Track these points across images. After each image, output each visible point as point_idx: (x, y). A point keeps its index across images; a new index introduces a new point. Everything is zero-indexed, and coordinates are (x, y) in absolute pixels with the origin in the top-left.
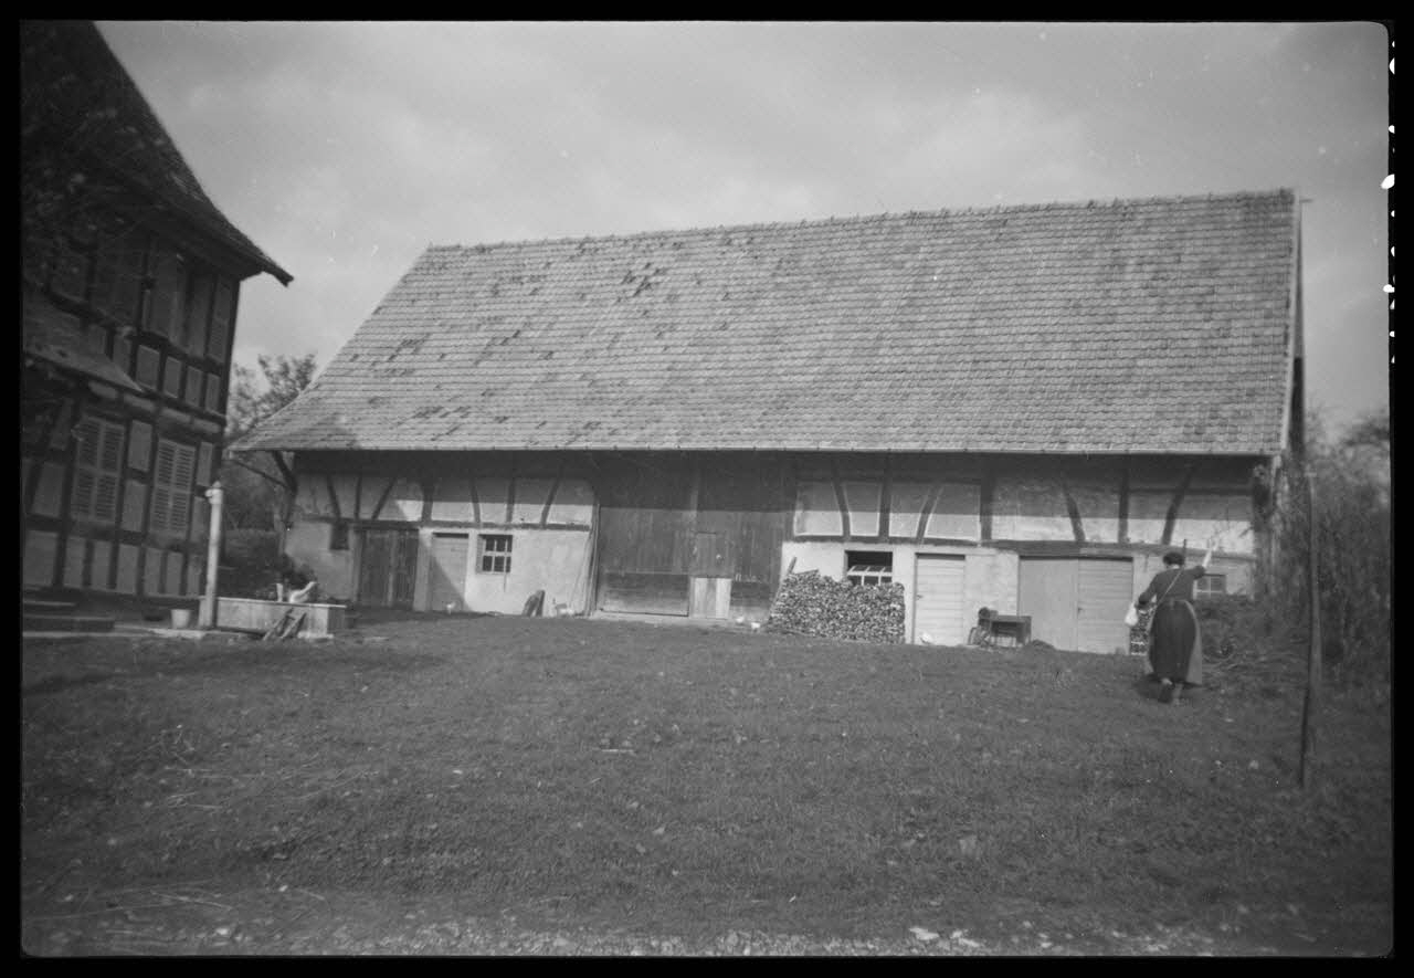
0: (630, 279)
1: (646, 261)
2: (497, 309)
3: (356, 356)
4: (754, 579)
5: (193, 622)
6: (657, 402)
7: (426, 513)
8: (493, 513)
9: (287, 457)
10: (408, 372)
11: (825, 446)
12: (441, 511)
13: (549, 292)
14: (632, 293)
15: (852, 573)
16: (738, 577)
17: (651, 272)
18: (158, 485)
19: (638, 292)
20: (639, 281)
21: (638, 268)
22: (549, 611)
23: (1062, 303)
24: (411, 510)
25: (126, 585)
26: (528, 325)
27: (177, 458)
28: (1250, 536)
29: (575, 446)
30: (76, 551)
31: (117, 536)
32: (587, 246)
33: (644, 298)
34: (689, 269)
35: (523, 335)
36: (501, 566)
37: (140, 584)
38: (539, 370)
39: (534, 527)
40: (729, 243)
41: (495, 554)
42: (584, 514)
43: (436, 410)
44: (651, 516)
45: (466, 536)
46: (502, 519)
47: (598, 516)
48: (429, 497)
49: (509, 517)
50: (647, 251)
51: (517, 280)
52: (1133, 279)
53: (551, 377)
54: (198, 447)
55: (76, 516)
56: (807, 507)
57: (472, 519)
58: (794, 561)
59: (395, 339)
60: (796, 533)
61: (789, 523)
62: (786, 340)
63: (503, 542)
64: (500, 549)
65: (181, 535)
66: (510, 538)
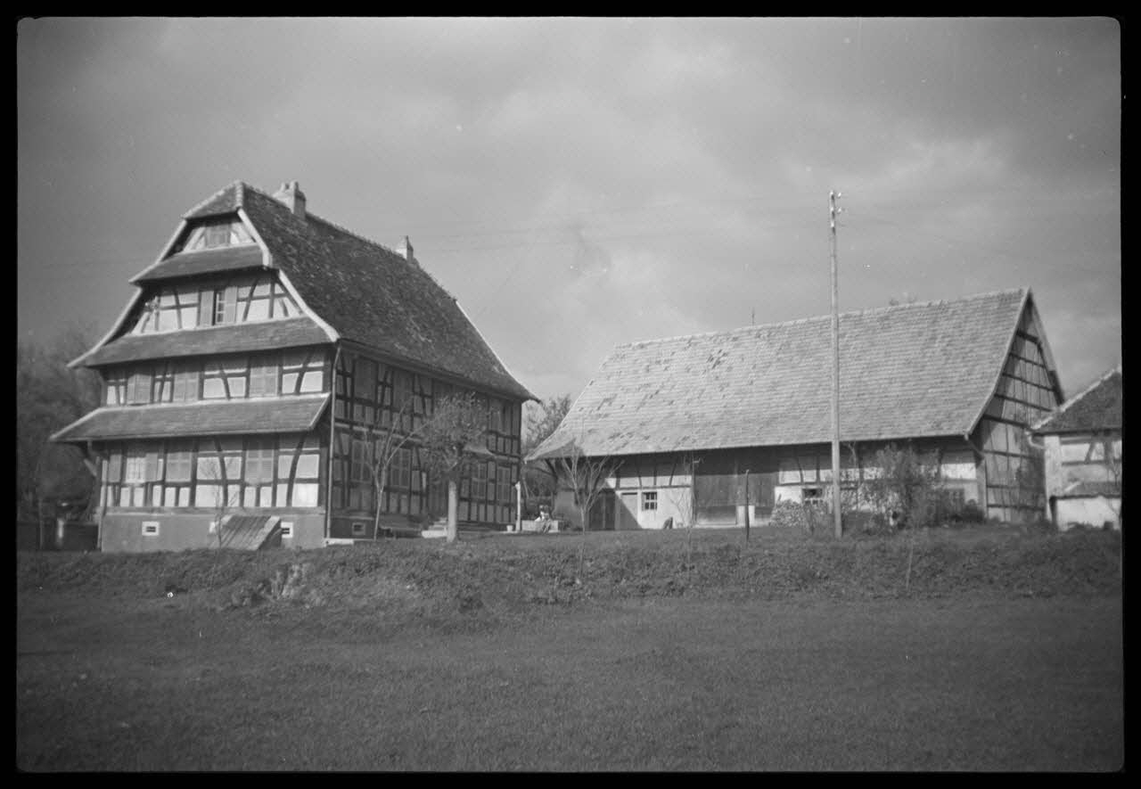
0: (711, 359)
1: (719, 349)
2: (648, 379)
3: (582, 408)
4: (764, 505)
5: (514, 529)
6: (716, 425)
7: (618, 484)
8: (647, 481)
9: (553, 462)
10: (606, 416)
11: (782, 443)
12: (625, 482)
13: (674, 368)
14: (710, 367)
15: (806, 499)
16: (758, 504)
17: (721, 354)
18: (498, 483)
19: (714, 366)
20: (714, 361)
21: (715, 354)
22: (674, 526)
23: (903, 361)
24: (612, 482)
25: (490, 519)
26: (662, 387)
27: (504, 473)
28: (974, 470)
29: (677, 449)
30: (474, 508)
31: (486, 502)
32: (692, 341)
33: (717, 370)
34: (739, 351)
35: (661, 392)
36: (653, 506)
37: (495, 519)
38: (667, 410)
39: (665, 487)
40: (759, 337)
41: (650, 501)
42: (688, 479)
43: (618, 435)
44: (718, 478)
45: (636, 494)
46: (651, 484)
47: (694, 480)
48: (618, 475)
49: (655, 484)
50: (721, 343)
51: (658, 362)
52: (938, 346)
53: (672, 414)
54: (511, 468)
55: (473, 496)
56: (784, 470)
57: (638, 485)
58: (780, 496)
59: (601, 398)
60: (781, 482)
61: (778, 478)
62: (778, 388)
63: (652, 495)
64: (653, 498)
65: (508, 501)
66: (656, 493)
